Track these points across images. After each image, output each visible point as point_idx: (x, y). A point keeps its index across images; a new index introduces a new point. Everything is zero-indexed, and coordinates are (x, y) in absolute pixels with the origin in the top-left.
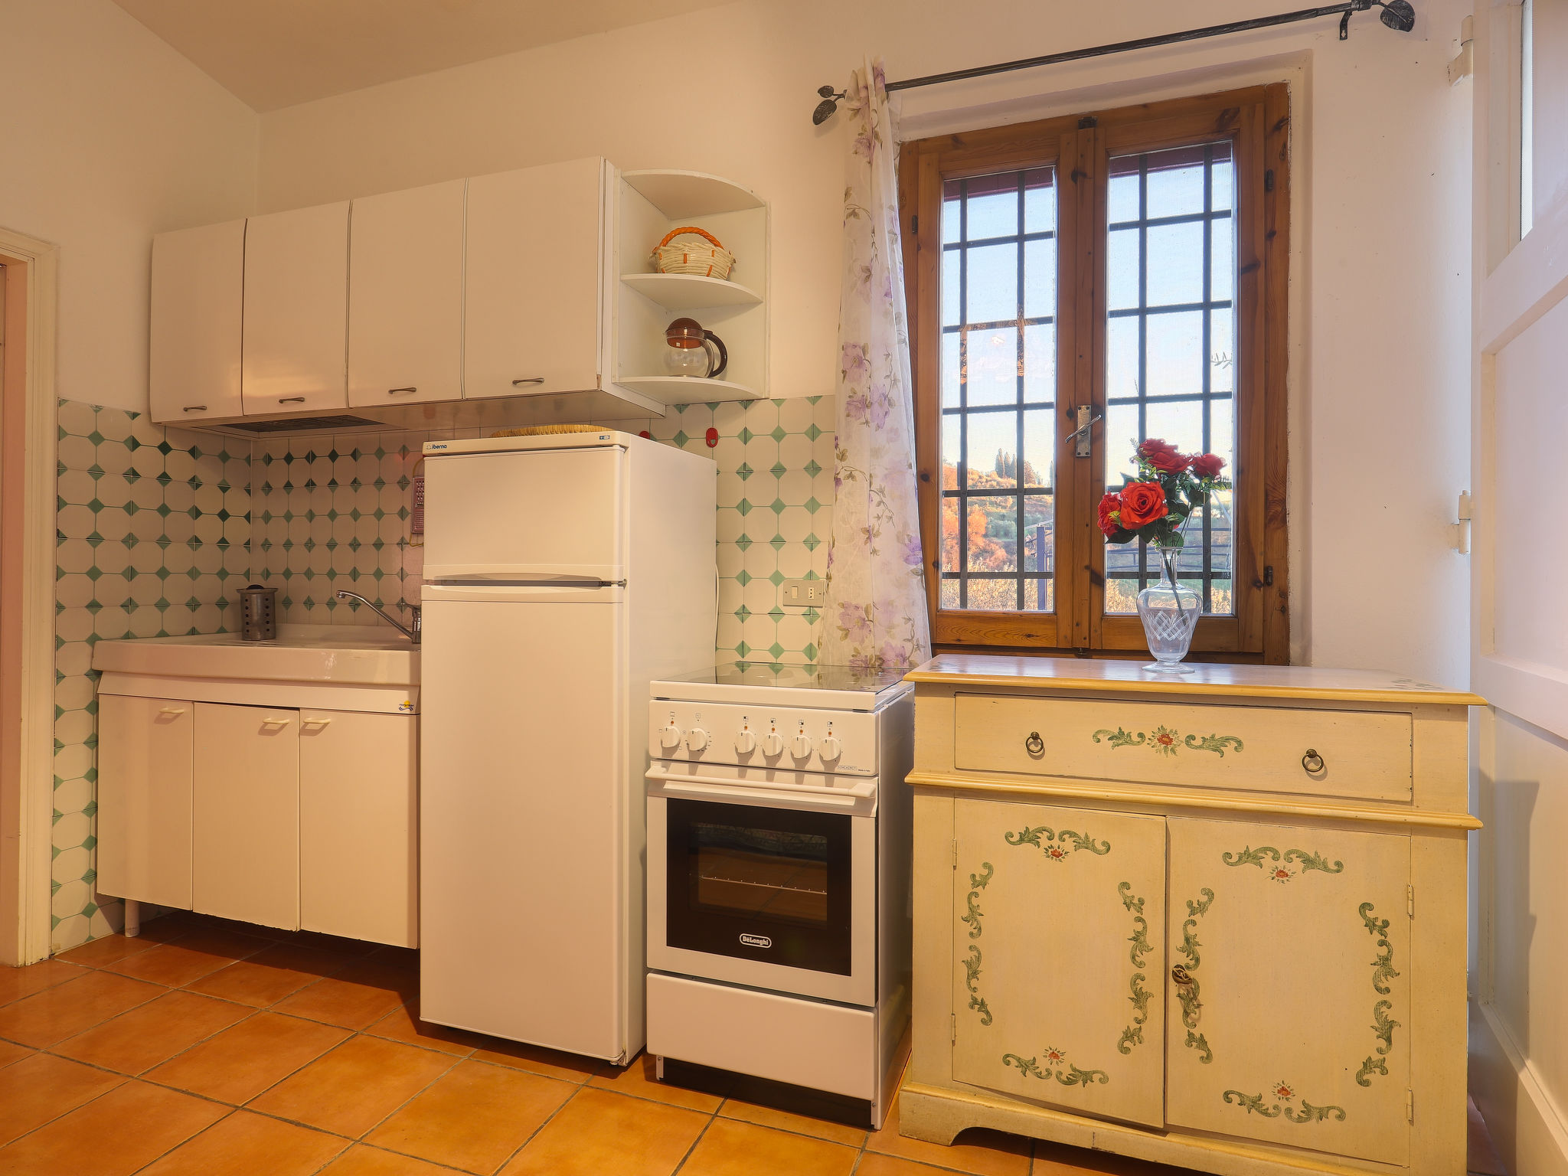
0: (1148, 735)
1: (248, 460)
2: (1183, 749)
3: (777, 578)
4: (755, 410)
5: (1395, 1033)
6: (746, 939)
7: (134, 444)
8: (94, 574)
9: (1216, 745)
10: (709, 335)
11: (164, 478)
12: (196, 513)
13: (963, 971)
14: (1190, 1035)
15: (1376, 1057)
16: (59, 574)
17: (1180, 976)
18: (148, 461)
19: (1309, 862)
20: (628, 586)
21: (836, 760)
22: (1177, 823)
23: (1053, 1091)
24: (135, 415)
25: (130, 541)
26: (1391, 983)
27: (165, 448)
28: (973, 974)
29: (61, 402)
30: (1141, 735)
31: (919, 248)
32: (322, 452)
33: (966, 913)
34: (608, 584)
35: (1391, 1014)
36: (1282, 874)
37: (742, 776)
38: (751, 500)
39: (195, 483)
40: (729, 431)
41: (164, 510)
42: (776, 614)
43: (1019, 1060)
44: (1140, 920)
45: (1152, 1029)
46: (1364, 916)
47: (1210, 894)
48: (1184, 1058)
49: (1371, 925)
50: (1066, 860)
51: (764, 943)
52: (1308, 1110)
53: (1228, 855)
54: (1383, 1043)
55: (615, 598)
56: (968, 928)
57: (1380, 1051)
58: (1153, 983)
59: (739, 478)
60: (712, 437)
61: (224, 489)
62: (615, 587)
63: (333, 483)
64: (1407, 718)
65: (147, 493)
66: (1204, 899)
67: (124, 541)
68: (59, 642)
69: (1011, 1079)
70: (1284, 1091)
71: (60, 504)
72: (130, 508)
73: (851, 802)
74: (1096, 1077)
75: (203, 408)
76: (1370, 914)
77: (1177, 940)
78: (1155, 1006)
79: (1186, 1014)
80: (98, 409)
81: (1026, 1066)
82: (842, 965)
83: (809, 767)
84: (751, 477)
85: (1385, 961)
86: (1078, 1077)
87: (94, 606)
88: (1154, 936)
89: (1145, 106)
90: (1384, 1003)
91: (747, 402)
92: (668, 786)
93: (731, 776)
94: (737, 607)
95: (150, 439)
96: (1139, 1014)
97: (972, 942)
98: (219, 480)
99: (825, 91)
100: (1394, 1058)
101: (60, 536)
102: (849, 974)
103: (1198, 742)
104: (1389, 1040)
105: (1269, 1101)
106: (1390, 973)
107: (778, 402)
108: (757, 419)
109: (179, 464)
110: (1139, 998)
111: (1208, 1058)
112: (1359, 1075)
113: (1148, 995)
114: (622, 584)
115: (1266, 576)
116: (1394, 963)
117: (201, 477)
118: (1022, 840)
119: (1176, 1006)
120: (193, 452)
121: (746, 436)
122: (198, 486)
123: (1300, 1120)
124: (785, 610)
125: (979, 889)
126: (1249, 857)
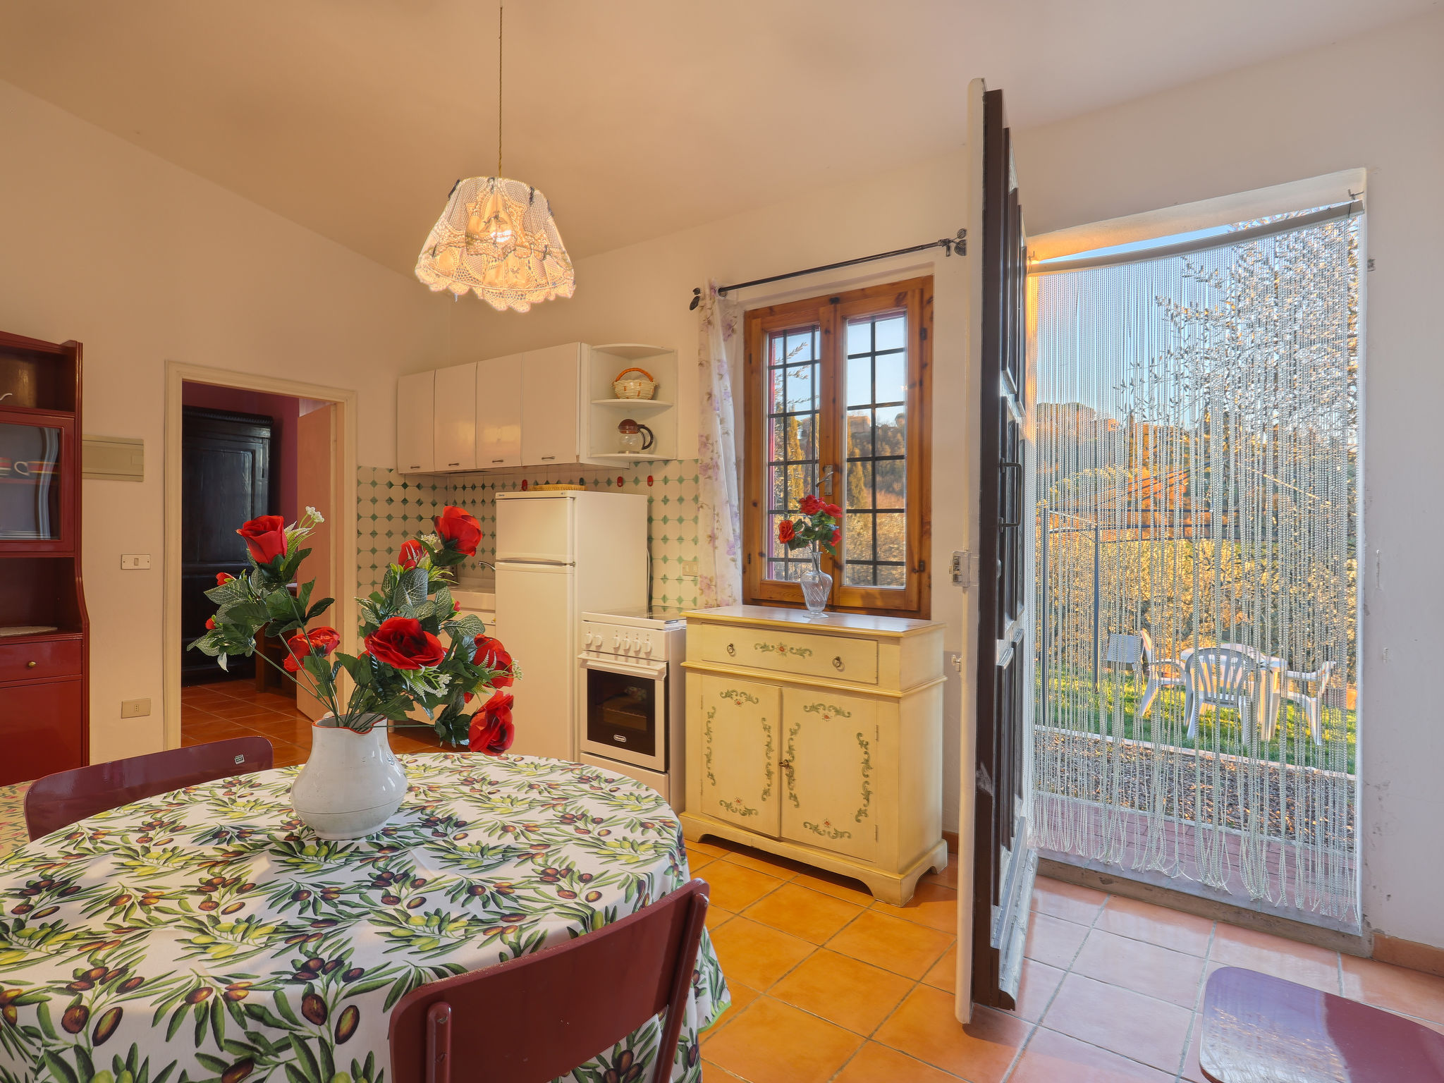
0: (776, 647)
1: (446, 488)
2: (789, 654)
3: (680, 560)
4: (671, 466)
5: (871, 797)
6: (617, 737)
7: (391, 485)
8: (374, 551)
9: (801, 652)
10: (643, 427)
11: (405, 501)
12: (420, 518)
13: (705, 759)
14: (791, 794)
15: (863, 808)
16: (359, 551)
17: (785, 765)
18: (398, 493)
19: (838, 712)
20: (577, 566)
21: (650, 652)
22: (786, 690)
23: (737, 819)
24: (391, 470)
25: (389, 534)
26: (869, 772)
27: (405, 486)
28: (709, 761)
29: (359, 468)
30: (773, 647)
31: (752, 373)
32: (479, 484)
33: (706, 731)
34: (565, 564)
35: (869, 788)
36: (827, 717)
37: (616, 659)
38: (669, 517)
39: (420, 502)
40: (658, 477)
41: (405, 518)
42: (680, 580)
43: (726, 803)
44: (769, 736)
45: (774, 790)
46: (859, 739)
47: (798, 725)
48: (789, 803)
49: (861, 743)
50: (743, 706)
51: (623, 739)
52: (836, 832)
53: (806, 707)
54: (865, 802)
55: (568, 571)
56: (706, 738)
57: (865, 805)
58: (775, 768)
59: (662, 503)
60: (650, 480)
61: (434, 505)
62: (568, 566)
63: (483, 501)
64: (875, 642)
65: (397, 509)
66: (796, 728)
67: (387, 534)
68: (359, 585)
69: (723, 813)
70: (827, 823)
71: (359, 517)
72: (389, 517)
73: (656, 674)
74: (754, 812)
75: (418, 467)
76: (861, 738)
77: (786, 748)
78: (775, 777)
79: (789, 783)
80: (374, 469)
81: (728, 806)
82: (650, 751)
83: (641, 656)
84: (669, 503)
85: (867, 761)
86: (747, 812)
87: (374, 567)
88: (775, 745)
89: (863, 290)
90: (866, 782)
91: (666, 462)
92: (589, 663)
93: (611, 659)
94: (662, 576)
95: (398, 481)
96: (769, 782)
97: (708, 745)
98: (431, 500)
99: (697, 291)
100: (870, 809)
101: (359, 533)
102: (654, 755)
103: (794, 651)
104: (868, 800)
105: (822, 827)
106: (869, 767)
107: (681, 462)
108: (671, 471)
109: (413, 494)
110: (769, 774)
111: (797, 806)
112: (857, 816)
113: (773, 773)
114: (573, 564)
115: (920, 566)
116: (871, 763)
117: (422, 499)
118: (726, 696)
119: (785, 779)
120: (419, 486)
121: (666, 480)
122: (421, 504)
123: (833, 838)
124: (684, 578)
125: (710, 720)
126: (814, 708)
